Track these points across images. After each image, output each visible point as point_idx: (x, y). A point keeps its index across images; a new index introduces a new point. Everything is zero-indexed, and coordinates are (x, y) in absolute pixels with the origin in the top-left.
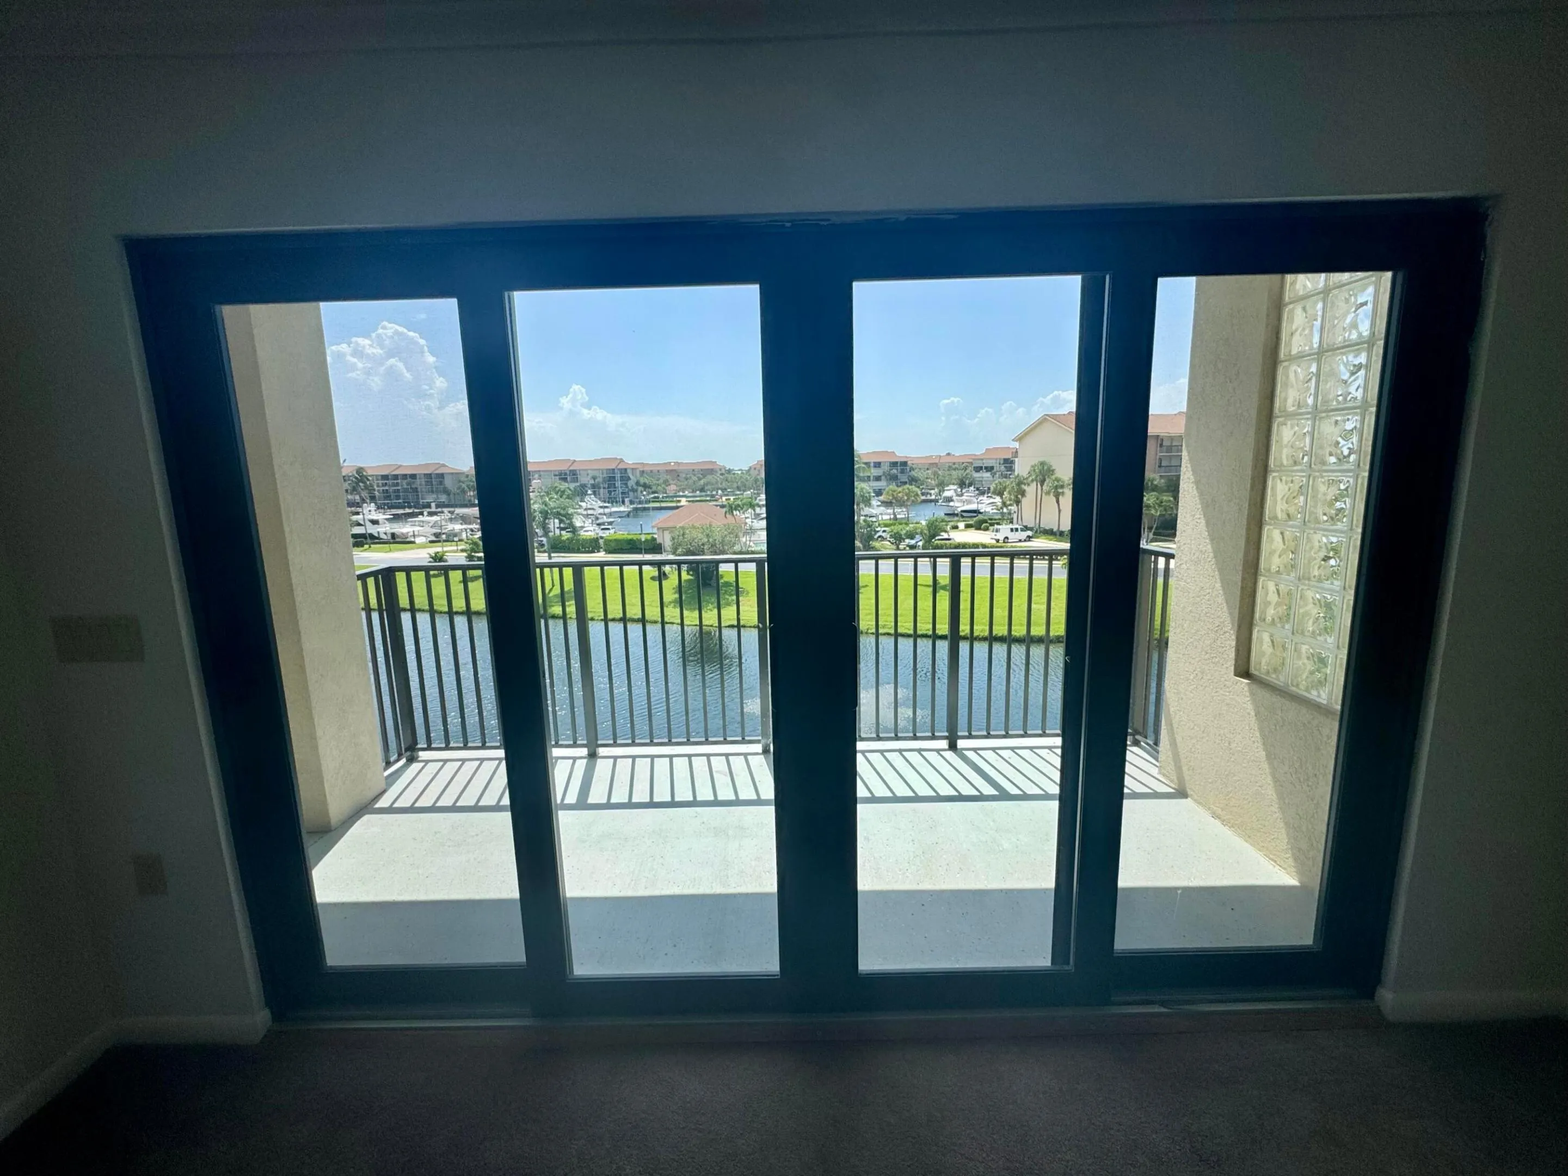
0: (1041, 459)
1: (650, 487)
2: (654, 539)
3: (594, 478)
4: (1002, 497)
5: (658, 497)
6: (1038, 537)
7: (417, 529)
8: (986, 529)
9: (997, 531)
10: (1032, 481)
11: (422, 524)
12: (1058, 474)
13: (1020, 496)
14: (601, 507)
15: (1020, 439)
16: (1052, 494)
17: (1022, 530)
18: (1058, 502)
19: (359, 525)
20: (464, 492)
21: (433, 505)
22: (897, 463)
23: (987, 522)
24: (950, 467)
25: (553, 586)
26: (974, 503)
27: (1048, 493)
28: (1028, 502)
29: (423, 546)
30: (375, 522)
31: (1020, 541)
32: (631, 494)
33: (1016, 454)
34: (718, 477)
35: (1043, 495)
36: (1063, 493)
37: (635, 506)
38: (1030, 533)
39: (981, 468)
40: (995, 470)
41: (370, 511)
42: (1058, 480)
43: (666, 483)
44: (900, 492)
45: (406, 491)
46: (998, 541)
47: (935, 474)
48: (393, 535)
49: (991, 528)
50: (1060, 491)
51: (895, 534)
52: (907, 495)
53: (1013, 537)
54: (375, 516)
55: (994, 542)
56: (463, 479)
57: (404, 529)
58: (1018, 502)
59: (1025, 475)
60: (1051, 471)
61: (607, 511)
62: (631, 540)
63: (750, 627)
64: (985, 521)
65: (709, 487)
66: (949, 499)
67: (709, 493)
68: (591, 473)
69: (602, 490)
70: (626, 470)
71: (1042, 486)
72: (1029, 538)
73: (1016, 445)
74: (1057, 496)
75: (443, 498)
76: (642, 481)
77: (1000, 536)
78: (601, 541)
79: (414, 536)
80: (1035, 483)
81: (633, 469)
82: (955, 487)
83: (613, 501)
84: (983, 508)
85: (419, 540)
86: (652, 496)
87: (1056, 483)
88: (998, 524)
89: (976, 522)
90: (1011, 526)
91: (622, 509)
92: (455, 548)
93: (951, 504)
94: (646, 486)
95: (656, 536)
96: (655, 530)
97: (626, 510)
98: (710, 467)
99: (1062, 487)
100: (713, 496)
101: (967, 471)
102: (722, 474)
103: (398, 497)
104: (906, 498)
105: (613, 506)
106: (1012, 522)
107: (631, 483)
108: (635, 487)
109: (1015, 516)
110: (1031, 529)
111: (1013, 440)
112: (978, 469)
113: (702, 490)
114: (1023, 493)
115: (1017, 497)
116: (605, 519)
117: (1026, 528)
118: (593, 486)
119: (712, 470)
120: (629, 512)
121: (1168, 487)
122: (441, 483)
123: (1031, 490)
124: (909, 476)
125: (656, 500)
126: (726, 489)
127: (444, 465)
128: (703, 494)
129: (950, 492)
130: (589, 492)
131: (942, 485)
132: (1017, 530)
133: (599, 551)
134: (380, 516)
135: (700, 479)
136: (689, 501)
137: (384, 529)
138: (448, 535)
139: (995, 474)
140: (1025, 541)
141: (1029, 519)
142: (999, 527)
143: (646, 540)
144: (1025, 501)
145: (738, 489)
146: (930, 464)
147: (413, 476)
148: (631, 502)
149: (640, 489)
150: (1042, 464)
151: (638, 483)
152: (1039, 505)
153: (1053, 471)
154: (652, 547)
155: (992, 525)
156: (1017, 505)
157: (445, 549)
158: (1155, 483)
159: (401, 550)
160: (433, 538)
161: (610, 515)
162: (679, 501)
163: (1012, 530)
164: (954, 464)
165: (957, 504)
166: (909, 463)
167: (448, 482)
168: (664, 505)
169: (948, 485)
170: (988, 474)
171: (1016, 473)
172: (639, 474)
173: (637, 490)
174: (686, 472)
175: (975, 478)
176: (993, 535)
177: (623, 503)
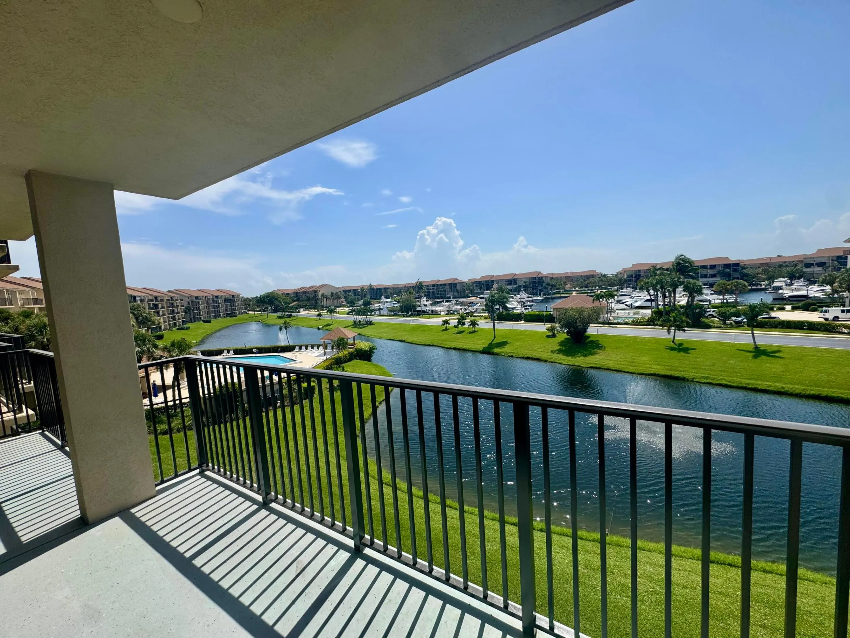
1: (555, 286)
2: (551, 315)
3: (525, 282)
4: (832, 286)
5: (559, 291)
7: (441, 308)
9: (826, 312)
11: (443, 306)
14: (528, 297)
19: (419, 306)
20: (465, 291)
21: (451, 297)
22: (730, 264)
23: (816, 305)
25: (495, 337)
26: (804, 290)
29: (443, 316)
30: (426, 305)
32: (544, 290)
33: (847, 252)
34: (596, 279)
37: (546, 296)
39: (812, 264)
40: (827, 265)
41: (424, 301)
43: (565, 283)
44: (729, 285)
45: (441, 291)
46: (826, 319)
47: (767, 271)
48: (432, 311)
49: (820, 309)
51: (722, 313)
52: (735, 286)
53: (845, 317)
54: (426, 303)
56: (464, 285)
57: (437, 308)
61: (530, 299)
62: (539, 315)
63: (604, 369)
64: (814, 304)
65: (591, 285)
66: (779, 288)
67: (590, 288)
68: (524, 280)
69: (529, 289)
70: (542, 277)
75: (456, 294)
76: (551, 283)
77: (830, 316)
78: (523, 315)
79: (440, 311)
81: (546, 277)
82: (781, 279)
83: (535, 294)
84: (812, 294)
85: (442, 313)
86: (556, 291)
88: (826, 306)
89: (803, 305)
90: (842, 308)
91: (539, 298)
92: (455, 317)
93: (780, 291)
94: (553, 286)
95: (552, 313)
96: (552, 310)
97: (541, 298)
98: (592, 274)
100: (592, 290)
101: (798, 267)
102: (599, 278)
103: (438, 294)
104: (734, 288)
105: (534, 297)
106: (844, 305)
107: (544, 284)
108: (546, 286)
111: (844, 242)
112: (809, 265)
113: (586, 287)
116: (529, 303)
118: (524, 287)
119: (593, 275)
120: (543, 300)
122: (455, 287)
125: (559, 293)
126: (601, 286)
127: (457, 279)
128: (586, 289)
129: (779, 283)
130: (522, 290)
131: (771, 278)
133: (521, 321)
134: (428, 303)
135: (585, 281)
136: (577, 293)
137: (429, 308)
138: (454, 311)
139: (826, 268)
143: (546, 315)
145: (609, 285)
146: (760, 264)
147: (444, 285)
148: (544, 295)
149: (550, 287)
151: (548, 284)
154: (549, 319)
155: (822, 307)
157: (451, 318)
159: (434, 318)
160: (447, 313)
161: (532, 301)
162: (572, 293)
163: (843, 311)
164: (785, 262)
165: (786, 291)
167: (458, 287)
168: (562, 295)
170: (819, 269)
172: (549, 279)
173: (548, 288)
174: (577, 277)
175: (804, 272)
176: (821, 315)
177: (540, 295)
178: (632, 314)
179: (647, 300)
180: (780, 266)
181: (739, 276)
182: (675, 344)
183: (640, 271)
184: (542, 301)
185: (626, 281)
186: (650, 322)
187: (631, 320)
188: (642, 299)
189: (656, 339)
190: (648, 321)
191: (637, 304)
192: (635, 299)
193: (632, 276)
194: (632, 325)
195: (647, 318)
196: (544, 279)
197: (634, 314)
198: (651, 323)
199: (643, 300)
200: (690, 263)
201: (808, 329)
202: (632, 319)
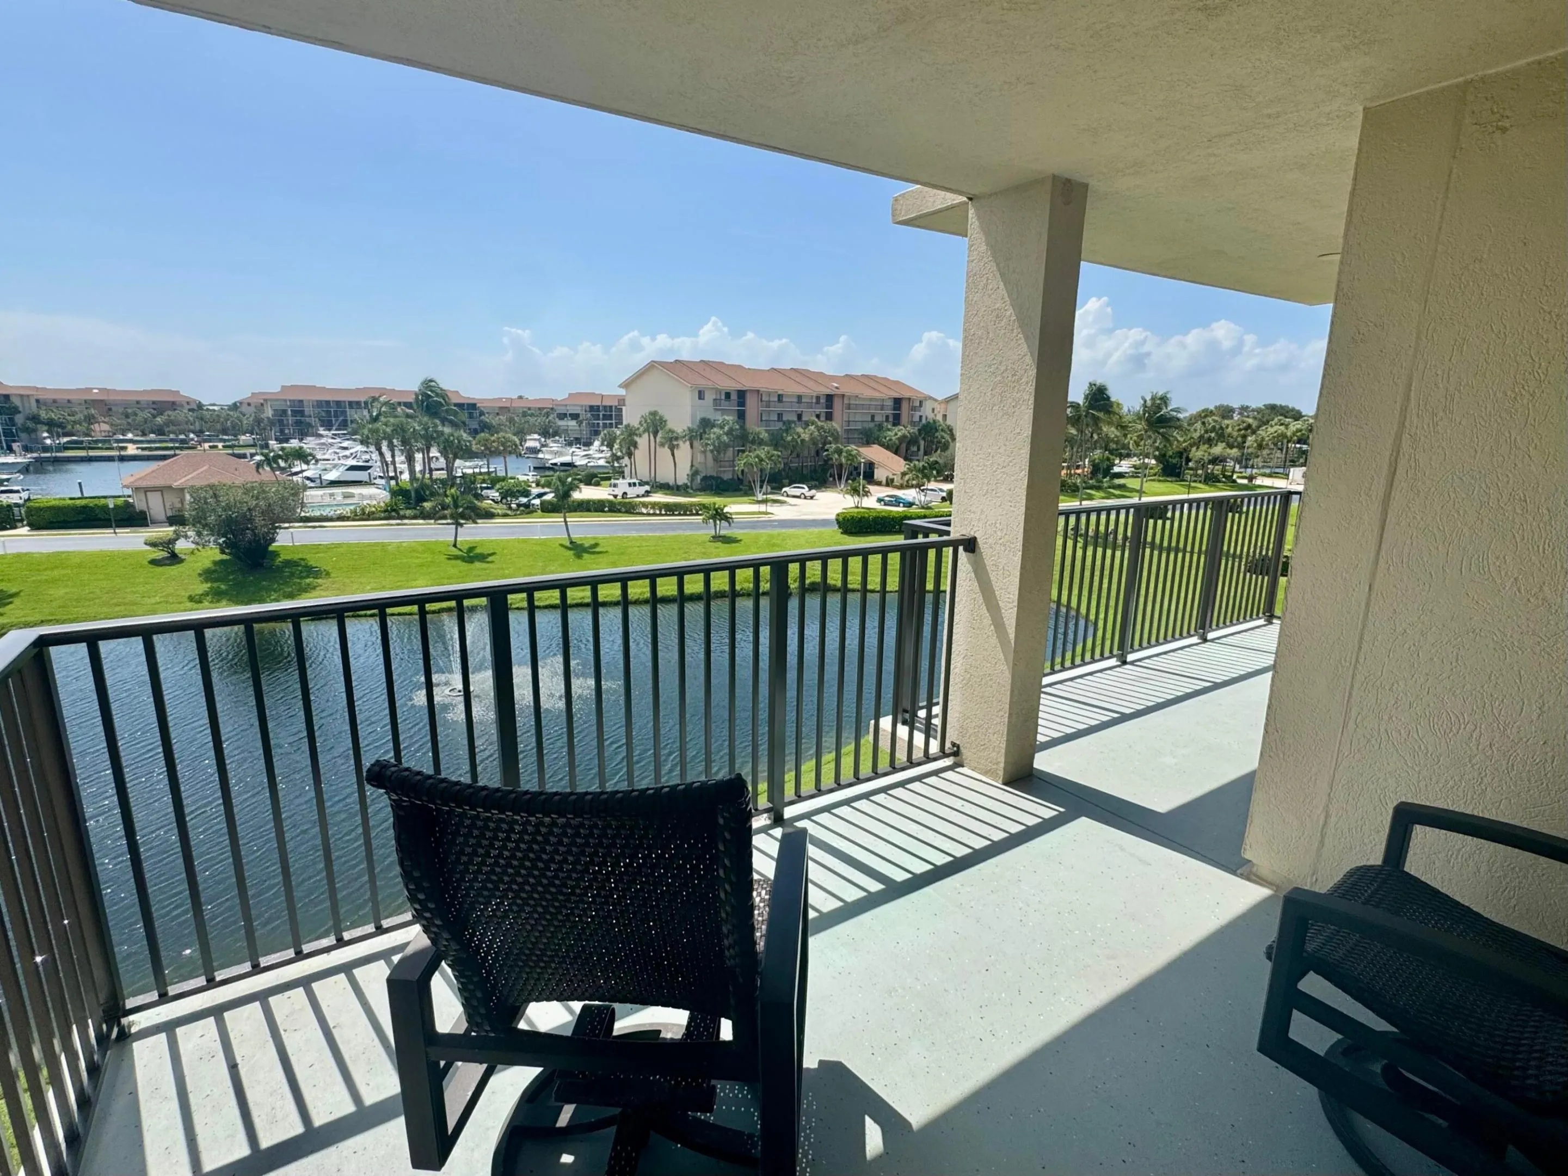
0: (653, 409)
1: (61, 425)
4: (611, 450)
5: (82, 442)
6: (655, 492)
8: (598, 484)
9: (615, 486)
10: (644, 432)
12: (670, 425)
13: (632, 448)
15: (626, 385)
16: (666, 446)
17: (640, 485)
18: (673, 455)
22: (463, 404)
23: (599, 477)
24: (524, 412)
26: (567, 455)
27: (662, 445)
28: (641, 454)
31: (638, 496)
32: (23, 436)
33: (622, 401)
34: (185, 414)
35: (658, 447)
36: (678, 445)
37: (35, 455)
38: (647, 488)
39: (565, 415)
40: (581, 418)
42: (671, 431)
43: (90, 420)
44: (494, 441)
46: (615, 496)
47: (511, 420)
49: (608, 482)
50: (675, 443)
52: (503, 444)
53: (632, 492)
55: (611, 498)
58: (630, 455)
59: (635, 423)
60: (663, 422)
62: (84, 507)
64: (595, 476)
65: (176, 428)
66: (535, 451)
71: (655, 438)
72: (647, 493)
73: (622, 392)
74: (672, 449)
76: (43, 415)
77: (619, 492)
78: (19, 510)
80: (646, 435)
81: (21, 396)
82: (536, 436)
84: (580, 462)
86: (66, 439)
87: (670, 435)
89: (581, 476)
90: (628, 480)
91: (11, 459)
93: (540, 456)
94: (51, 425)
97: (19, 460)
99: (677, 439)
100: (182, 441)
101: (550, 418)
104: (502, 448)
107: (19, 419)
108: (30, 424)
109: (627, 471)
110: (647, 483)
112: (562, 416)
113: (160, 432)
114: (635, 445)
115: (629, 448)
117: (642, 484)
119: (174, 403)
120: (27, 464)
121: (771, 440)
123: (643, 441)
124: (482, 421)
125: (75, 445)
129: (532, 441)
131: (522, 433)
132: (634, 484)
136: (143, 449)
139: (582, 422)
140: (643, 496)
141: (643, 472)
142: (616, 481)
143: (117, 507)
144: (637, 452)
145: (225, 431)
146: (501, 408)
148: (27, 449)
149: (41, 427)
150: (654, 414)
151: (35, 419)
152: (653, 459)
153: (665, 421)
154: (126, 517)
155: (609, 479)
156: (630, 458)
158: (761, 436)
162: (125, 448)
163: (630, 485)
164: (529, 409)
165: (547, 456)
166: (478, 405)
168: (92, 453)
169: (530, 434)
170: (573, 423)
171: (625, 423)
172: (34, 404)
173: (35, 431)
174: (126, 405)
175: (559, 427)
176: (610, 490)
177: (10, 450)
178: (339, 498)
179: (353, 468)
180: (524, 414)
181: (477, 427)
182: (460, 550)
183: (301, 401)
184: (25, 469)
185: (272, 423)
186: (390, 513)
187: (348, 509)
188: (335, 466)
189: (423, 544)
190: (386, 511)
191: (332, 476)
192: (320, 465)
193: (284, 412)
194: (354, 520)
195: (382, 504)
196: (14, 399)
197: (346, 496)
198: (393, 514)
199: (342, 469)
200: (443, 394)
201: (610, 511)
202: (352, 507)
